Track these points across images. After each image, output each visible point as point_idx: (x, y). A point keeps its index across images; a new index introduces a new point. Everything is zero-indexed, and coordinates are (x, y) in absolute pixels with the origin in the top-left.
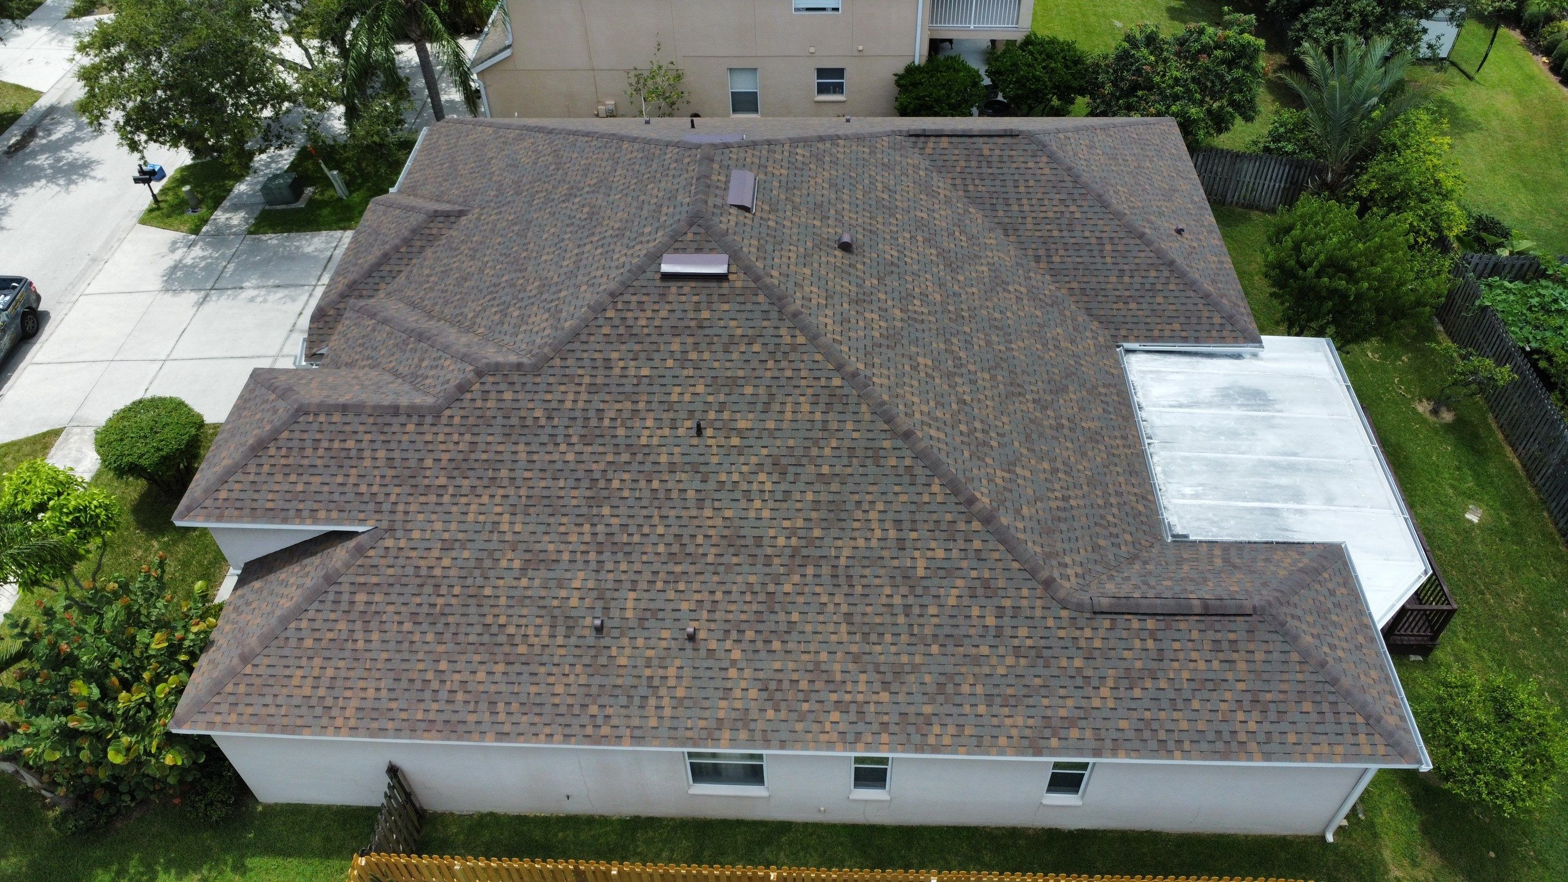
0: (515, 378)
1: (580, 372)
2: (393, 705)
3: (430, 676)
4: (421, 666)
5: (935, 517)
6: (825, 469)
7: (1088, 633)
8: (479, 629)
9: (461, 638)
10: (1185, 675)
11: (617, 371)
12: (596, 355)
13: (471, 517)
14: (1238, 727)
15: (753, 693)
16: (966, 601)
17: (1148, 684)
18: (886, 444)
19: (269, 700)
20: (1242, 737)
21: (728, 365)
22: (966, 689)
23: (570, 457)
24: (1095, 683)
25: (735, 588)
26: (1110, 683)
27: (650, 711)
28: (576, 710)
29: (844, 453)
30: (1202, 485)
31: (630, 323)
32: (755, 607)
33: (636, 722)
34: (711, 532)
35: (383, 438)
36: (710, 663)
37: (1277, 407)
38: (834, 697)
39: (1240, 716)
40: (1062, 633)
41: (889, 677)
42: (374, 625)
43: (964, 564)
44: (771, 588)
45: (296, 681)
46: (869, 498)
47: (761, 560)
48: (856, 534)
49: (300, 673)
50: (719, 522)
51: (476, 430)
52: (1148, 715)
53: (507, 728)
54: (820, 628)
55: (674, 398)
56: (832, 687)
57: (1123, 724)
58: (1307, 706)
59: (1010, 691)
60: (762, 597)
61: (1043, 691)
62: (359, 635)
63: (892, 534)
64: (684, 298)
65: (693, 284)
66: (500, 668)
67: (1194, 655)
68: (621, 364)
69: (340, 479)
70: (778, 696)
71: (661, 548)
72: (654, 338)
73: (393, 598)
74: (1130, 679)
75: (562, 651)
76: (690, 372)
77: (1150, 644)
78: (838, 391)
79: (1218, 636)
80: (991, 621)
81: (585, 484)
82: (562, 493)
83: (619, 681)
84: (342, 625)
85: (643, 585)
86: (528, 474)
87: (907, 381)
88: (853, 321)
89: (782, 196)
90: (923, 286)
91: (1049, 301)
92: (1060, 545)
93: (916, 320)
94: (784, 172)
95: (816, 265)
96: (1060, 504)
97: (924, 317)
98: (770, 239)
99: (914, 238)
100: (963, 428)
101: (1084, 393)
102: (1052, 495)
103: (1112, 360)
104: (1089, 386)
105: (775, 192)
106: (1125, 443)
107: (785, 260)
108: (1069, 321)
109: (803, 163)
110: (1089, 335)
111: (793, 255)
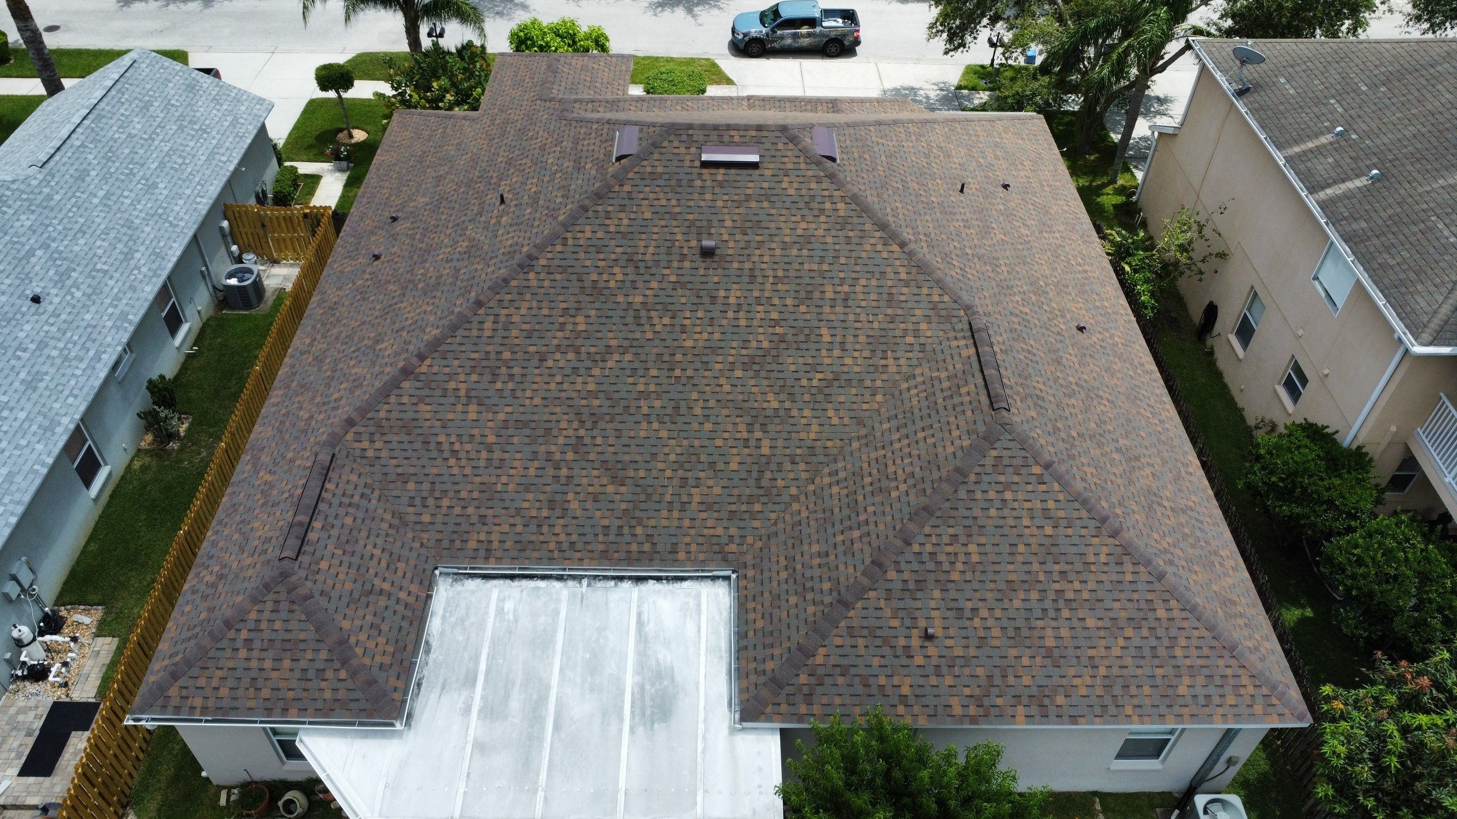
5: (414, 340)
6: (462, 271)
7: (306, 455)
8: (410, 178)
10: (257, 524)
11: (553, 149)
14: (211, 569)
15: (335, 300)
16: (352, 378)
21: (549, 194)
22: (298, 399)
24: (274, 469)
25: (398, 265)
26: (270, 479)
27: (342, 262)
28: (354, 234)
29: (472, 275)
30: (516, 620)
32: (384, 278)
33: (339, 259)
34: (436, 239)
36: (359, 273)
37: (640, 730)
38: (319, 337)
39: (216, 569)
40: (312, 439)
41: (320, 358)
43: (377, 368)
44: (393, 280)
46: (437, 301)
47: (412, 268)
48: (414, 305)
50: (442, 239)
54: (361, 313)
55: (529, 182)
56: (325, 333)
59: (287, 423)
60: (389, 279)
61: (280, 442)
63: (409, 323)
68: (558, 149)
70: (330, 311)
72: (573, 153)
73: (436, 141)
74: (268, 490)
79: (274, 540)
81: (482, 174)
82: (478, 168)
83: (362, 243)
85: (413, 226)
87: (544, 304)
88: (602, 256)
89: (748, 192)
90: (698, 329)
91: (765, 483)
92: (395, 438)
93: (637, 317)
94: (791, 192)
95: (663, 223)
96: (446, 446)
97: (647, 327)
98: (673, 183)
99: (776, 323)
100: (507, 355)
101: (624, 506)
102: (453, 439)
103: (702, 557)
104: (638, 514)
105: (751, 185)
106: (565, 546)
107: (651, 196)
108: (744, 508)
109: (822, 211)
110: (733, 531)
111: (664, 202)
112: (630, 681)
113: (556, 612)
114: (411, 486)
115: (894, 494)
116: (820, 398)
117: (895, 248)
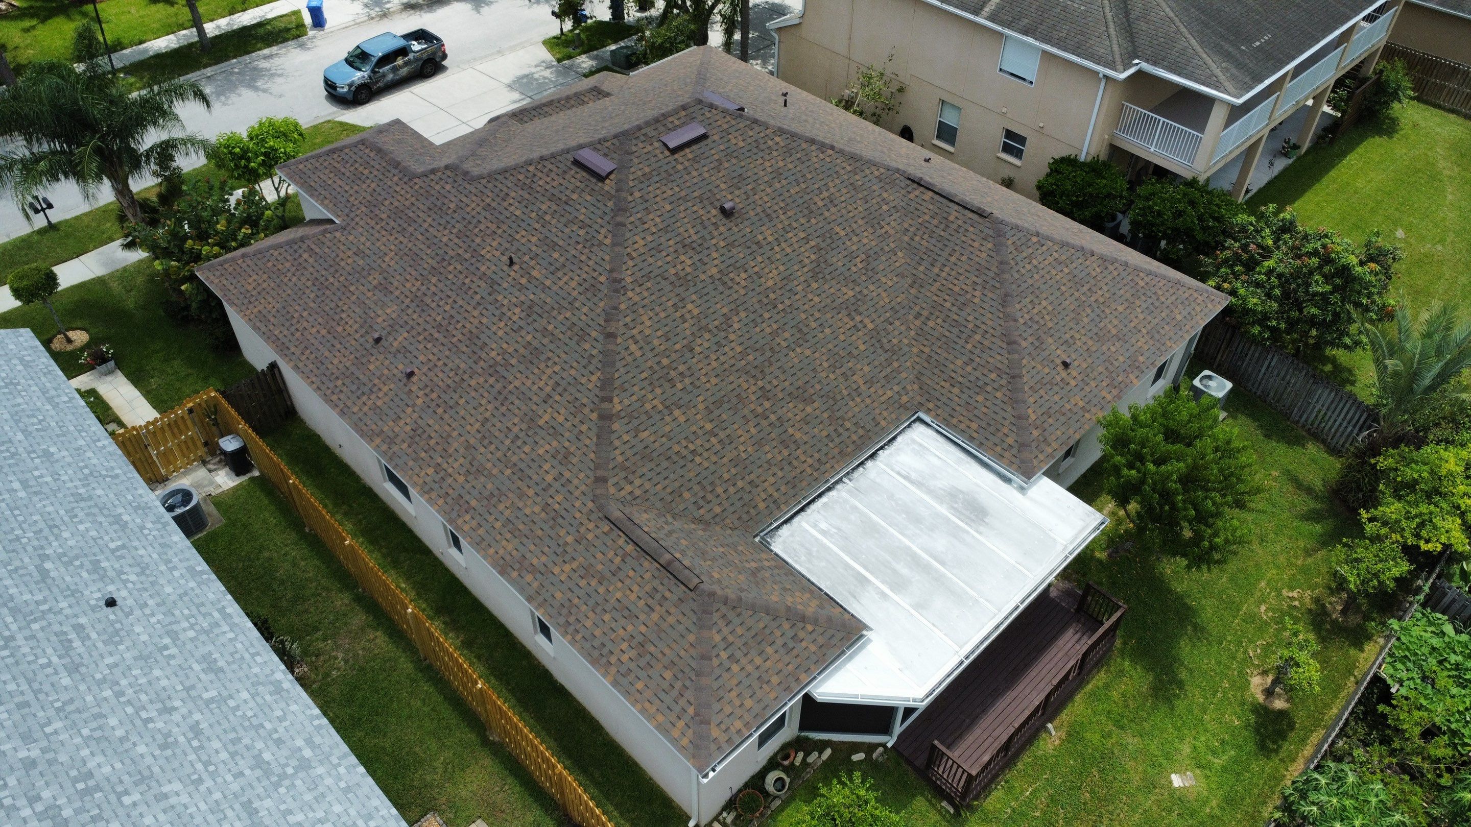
0: (459, 179)
1: (490, 194)
2: (272, 319)
3: (296, 315)
4: (297, 308)
5: (578, 395)
6: (550, 328)
7: (591, 526)
8: (333, 305)
9: (323, 305)
10: (619, 595)
11: (506, 204)
12: (505, 189)
13: (378, 244)
14: (616, 651)
15: (408, 428)
16: (548, 457)
17: (594, 583)
18: (594, 334)
21: (560, 234)
22: (501, 507)
24: (567, 558)
25: (450, 365)
26: (575, 565)
27: (360, 403)
28: (333, 378)
29: (568, 324)
30: (839, 529)
31: (536, 179)
33: (349, 403)
34: (468, 325)
35: (381, 177)
36: (404, 397)
37: (982, 529)
39: (624, 646)
42: (299, 273)
43: (567, 434)
44: (466, 377)
45: (250, 280)
46: (556, 359)
47: (475, 358)
48: (531, 376)
50: (476, 322)
51: (420, 197)
52: (576, 601)
53: (300, 365)
54: (468, 417)
55: (518, 237)
57: (558, 595)
58: (668, 675)
59: (521, 527)
60: (457, 379)
61: (537, 541)
62: (289, 274)
63: (548, 389)
64: (573, 180)
65: (585, 174)
66: (324, 332)
67: (635, 588)
68: (511, 201)
70: (417, 439)
71: (439, 318)
72: (538, 196)
73: (316, 265)
74: (587, 571)
75: (353, 342)
76: (538, 226)
77: (618, 560)
78: (599, 286)
79: (660, 588)
80: (549, 478)
81: (438, 258)
82: (425, 257)
83: (361, 377)
84: (288, 265)
85: (414, 333)
86: (420, 237)
87: (657, 309)
88: (664, 253)
89: (716, 157)
90: (767, 270)
91: (887, 347)
92: (644, 470)
93: (724, 284)
94: (741, 144)
95: (682, 208)
96: (684, 452)
97: (736, 287)
98: (664, 175)
99: (807, 240)
100: (665, 362)
101: (826, 415)
102: (684, 443)
103: (894, 416)
104: (838, 414)
105: (713, 152)
106: (816, 465)
107: (658, 192)
108: (889, 370)
109: (769, 147)
110: (896, 388)
111: (670, 193)
112: (943, 510)
113: (855, 508)
114: (687, 495)
115: (976, 301)
116: (870, 274)
117: (830, 152)
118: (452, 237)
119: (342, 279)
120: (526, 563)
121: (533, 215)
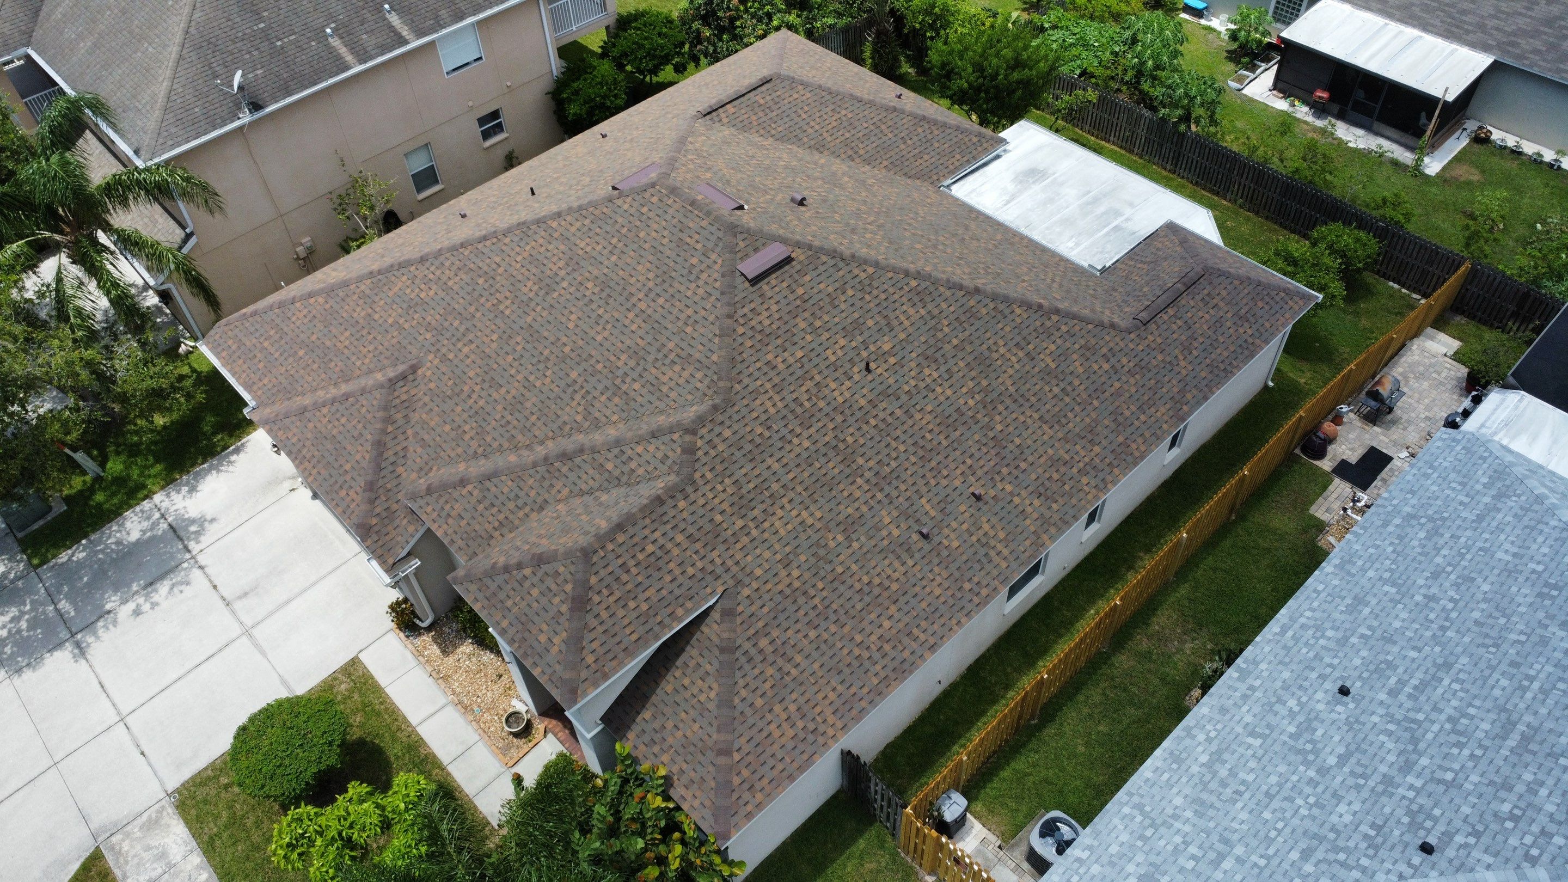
0: (720, 418)
1: (759, 383)
2: (853, 690)
3: (857, 652)
4: (845, 651)
5: (1031, 328)
6: (955, 342)
8: (857, 597)
9: (852, 612)
11: (781, 366)
12: (758, 365)
13: (782, 532)
14: (1245, 336)
15: (1036, 502)
16: (1087, 364)
17: (1196, 345)
18: (972, 303)
19: (771, 762)
20: (1251, 340)
22: (1127, 413)
23: (806, 444)
24: (1175, 362)
26: (1181, 357)
27: (997, 559)
28: (959, 595)
29: (956, 324)
31: (759, 328)
32: (993, 452)
33: (995, 572)
35: (669, 526)
36: (1001, 504)
38: (1075, 470)
40: (1140, 347)
41: (1090, 437)
42: (790, 652)
43: (1068, 344)
44: (991, 434)
46: (991, 342)
47: (971, 422)
48: (1004, 368)
49: (773, 726)
51: (728, 472)
52: (1208, 361)
53: (932, 641)
54: (1034, 437)
56: (1069, 465)
57: (1203, 374)
58: (1260, 304)
59: (1146, 398)
60: (991, 444)
61: (1159, 385)
62: (788, 667)
64: (777, 289)
65: (774, 276)
66: (893, 609)
67: (1200, 314)
69: (668, 578)
71: (913, 459)
73: (785, 624)
75: (918, 567)
76: (827, 335)
77: (1179, 322)
78: (919, 289)
79: (1201, 296)
80: (1106, 366)
83: (964, 558)
86: (791, 476)
118: (805, 434)
119: (820, 585)
120: (1178, 397)
121: (809, 338)
